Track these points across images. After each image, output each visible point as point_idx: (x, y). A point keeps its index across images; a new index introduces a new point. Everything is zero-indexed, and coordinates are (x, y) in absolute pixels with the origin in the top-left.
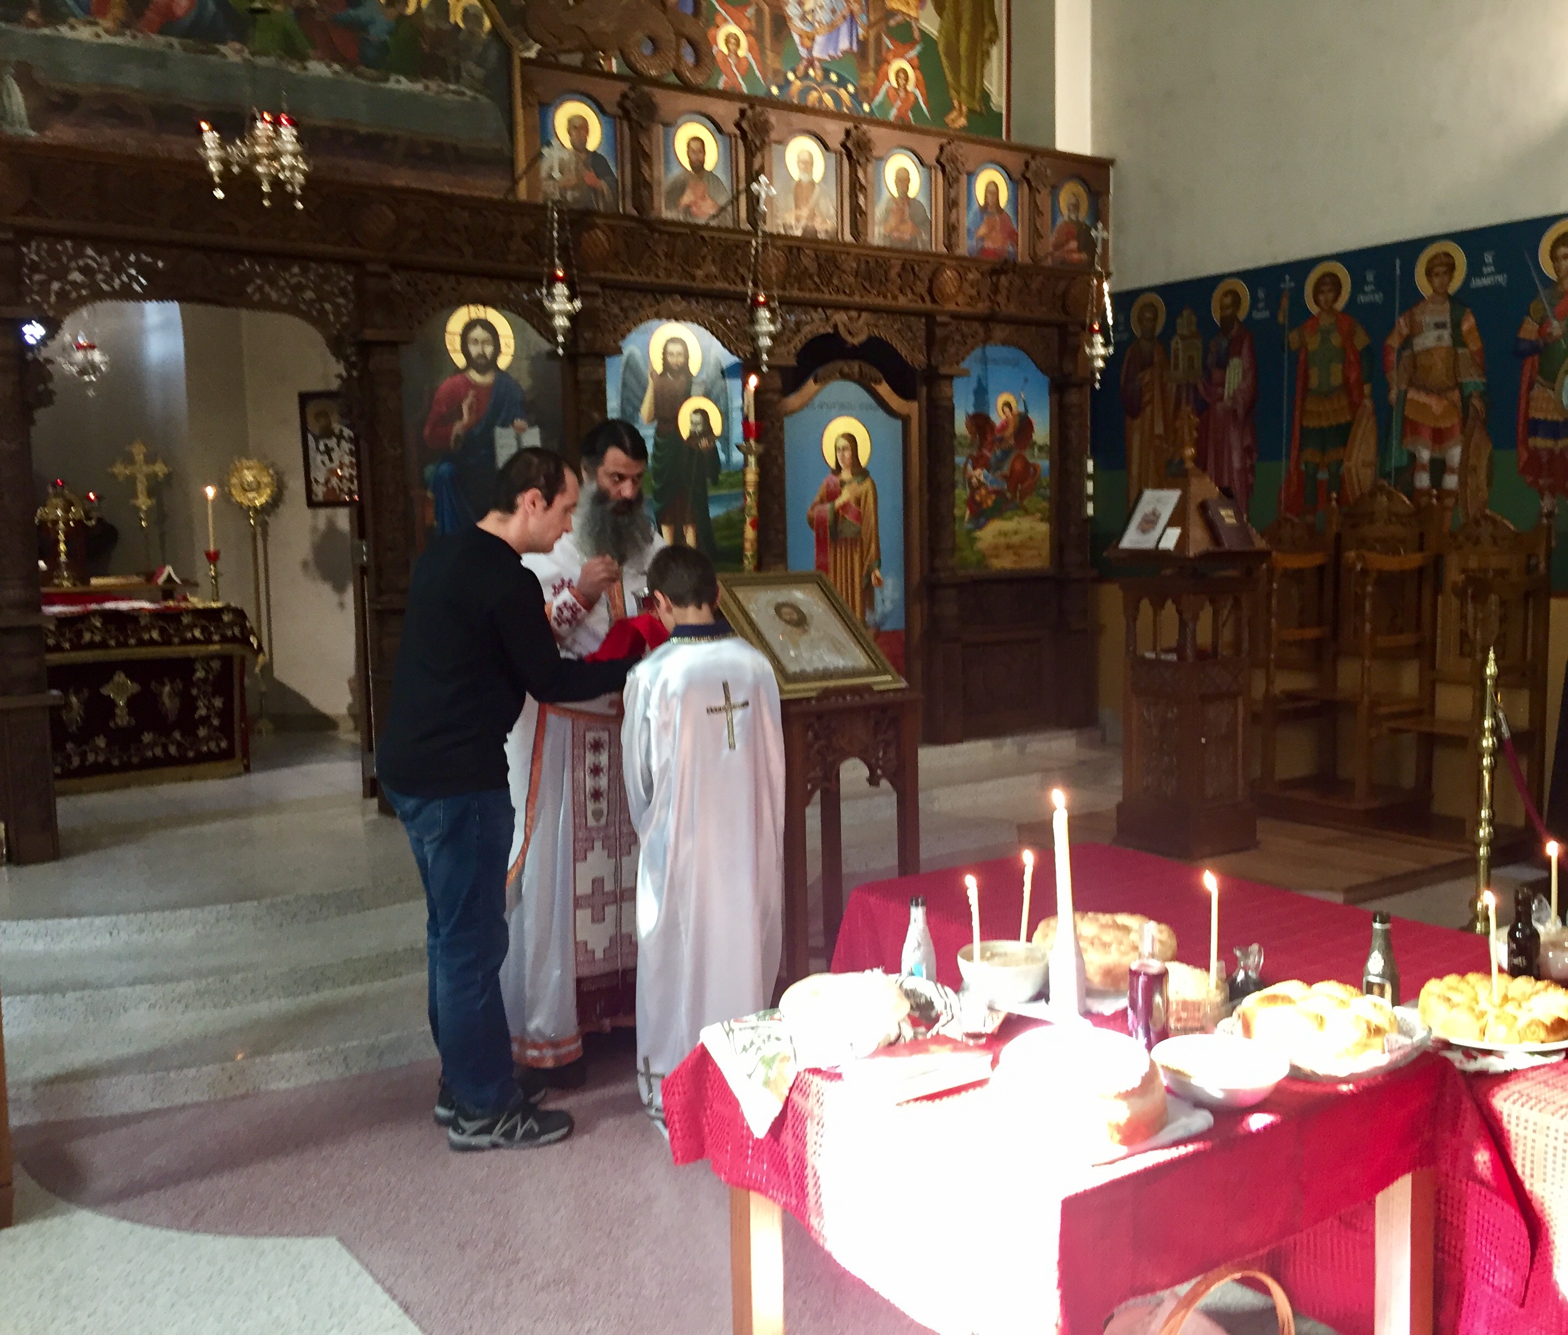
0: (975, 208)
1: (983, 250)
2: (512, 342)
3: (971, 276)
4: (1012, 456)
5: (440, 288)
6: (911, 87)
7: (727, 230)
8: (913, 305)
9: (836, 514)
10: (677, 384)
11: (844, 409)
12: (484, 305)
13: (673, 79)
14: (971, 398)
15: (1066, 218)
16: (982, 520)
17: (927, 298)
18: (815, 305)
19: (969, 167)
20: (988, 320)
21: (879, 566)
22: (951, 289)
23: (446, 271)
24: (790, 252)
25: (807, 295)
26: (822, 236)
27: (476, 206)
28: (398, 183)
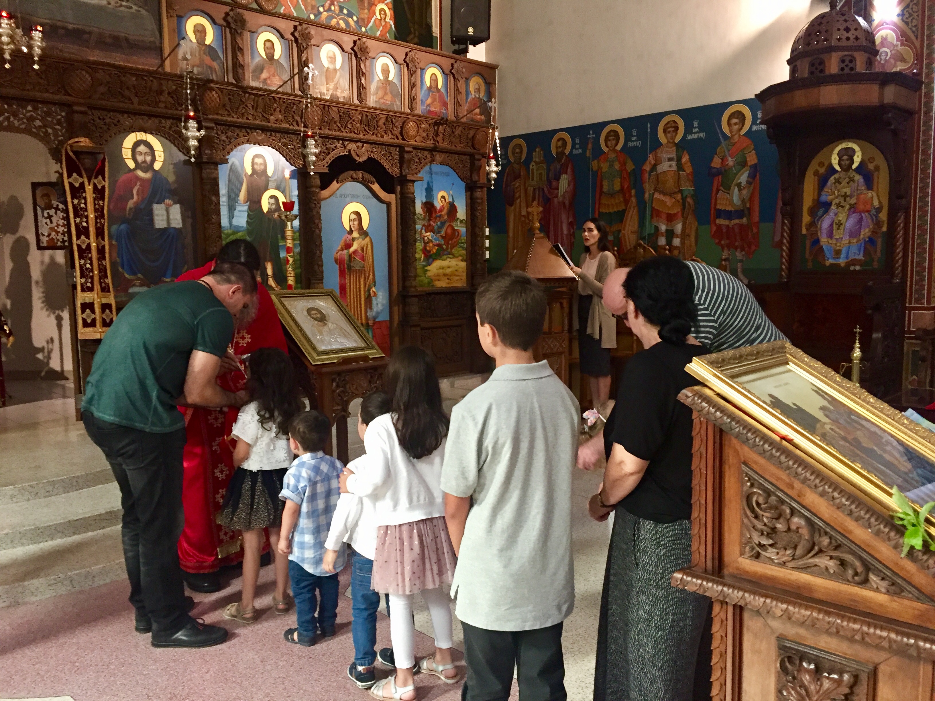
0: (425, 88)
1: (429, 112)
2: (162, 154)
3: (423, 126)
4: (447, 224)
5: (118, 121)
6: (388, 20)
7: (287, 94)
8: (392, 140)
9: (350, 256)
10: (261, 181)
11: (355, 198)
12: (146, 132)
13: (254, 6)
14: (424, 194)
15: (473, 96)
16: (431, 260)
17: (400, 137)
18: (338, 139)
19: (421, 65)
20: (433, 150)
21: (375, 286)
22: (412, 132)
23: (123, 112)
24: (324, 108)
25: (334, 133)
26: (341, 100)
27: (139, 74)
28: (92, 59)
